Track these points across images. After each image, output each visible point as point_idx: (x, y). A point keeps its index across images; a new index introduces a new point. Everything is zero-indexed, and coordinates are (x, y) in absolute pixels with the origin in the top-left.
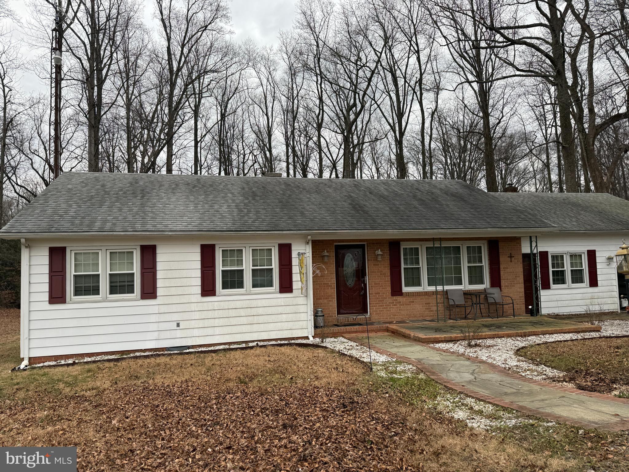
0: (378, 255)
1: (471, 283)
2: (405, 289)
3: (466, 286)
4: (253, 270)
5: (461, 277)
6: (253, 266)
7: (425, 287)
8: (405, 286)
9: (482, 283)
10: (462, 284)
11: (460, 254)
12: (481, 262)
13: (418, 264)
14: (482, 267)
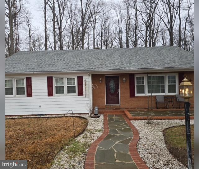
0: (124, 80)
1: (169, 92)
2: (136, 95)
3: (166, 93)
4: (68, 86)
5: (164, 89)
6: (68, 85)
7: (146, 94)
8: (137, 93)
9: (175, 92)
10: (164, 93)
11: (164, 79)
12: (175, 83)
13: (144, 83)
14: (175, 85)
